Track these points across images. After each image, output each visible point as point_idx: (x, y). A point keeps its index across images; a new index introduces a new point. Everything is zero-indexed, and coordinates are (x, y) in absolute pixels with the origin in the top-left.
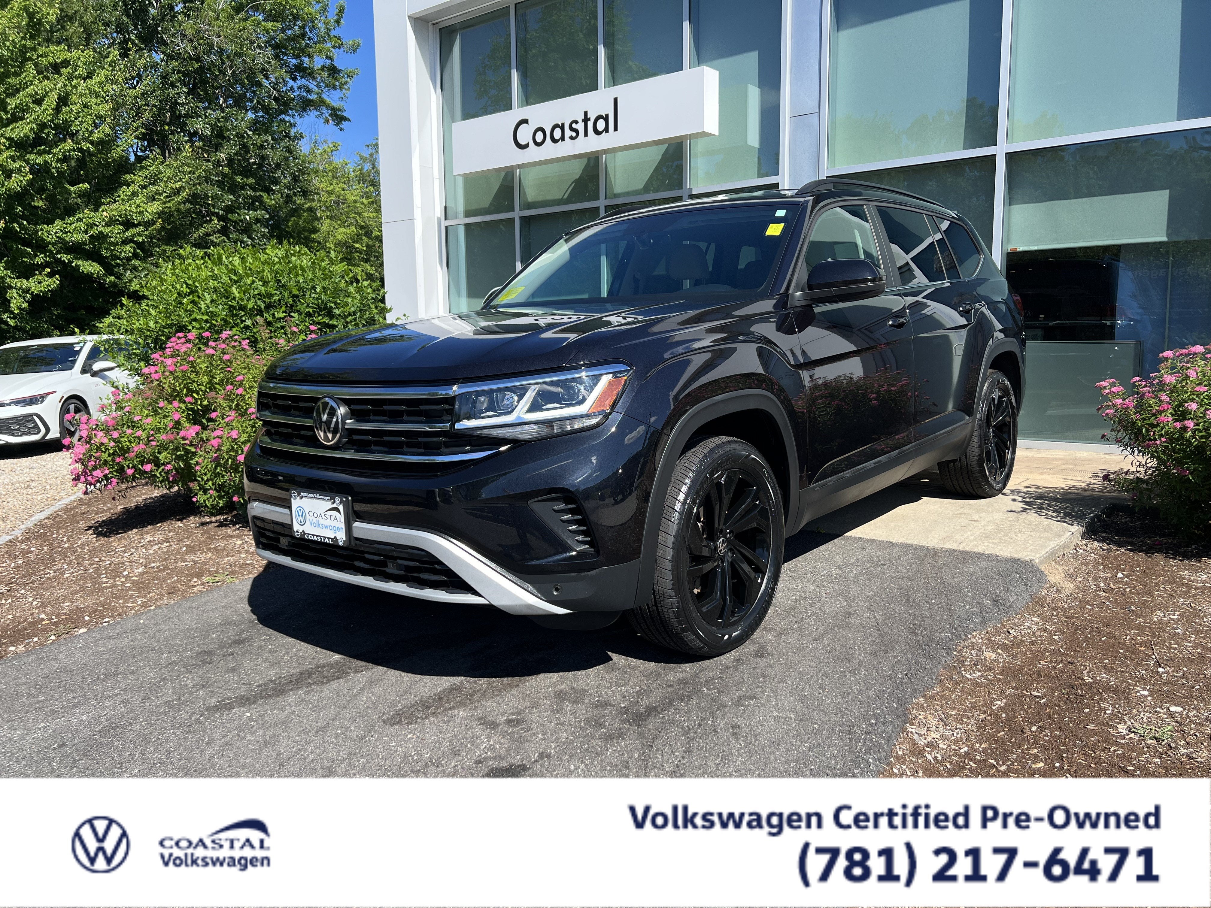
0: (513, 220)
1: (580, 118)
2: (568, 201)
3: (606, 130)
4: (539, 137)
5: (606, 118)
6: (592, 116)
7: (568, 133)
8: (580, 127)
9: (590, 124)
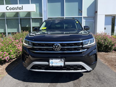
0: (5, 19)
1: (17, 7)
2: (13, 17)
3: (21, 9)
4: (10, 9)
5: (21, 8)
6: (19, 7)
7: (15, 9)
8: (17, 8)
9: (19, 8)
